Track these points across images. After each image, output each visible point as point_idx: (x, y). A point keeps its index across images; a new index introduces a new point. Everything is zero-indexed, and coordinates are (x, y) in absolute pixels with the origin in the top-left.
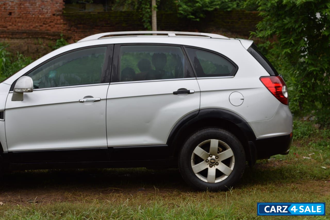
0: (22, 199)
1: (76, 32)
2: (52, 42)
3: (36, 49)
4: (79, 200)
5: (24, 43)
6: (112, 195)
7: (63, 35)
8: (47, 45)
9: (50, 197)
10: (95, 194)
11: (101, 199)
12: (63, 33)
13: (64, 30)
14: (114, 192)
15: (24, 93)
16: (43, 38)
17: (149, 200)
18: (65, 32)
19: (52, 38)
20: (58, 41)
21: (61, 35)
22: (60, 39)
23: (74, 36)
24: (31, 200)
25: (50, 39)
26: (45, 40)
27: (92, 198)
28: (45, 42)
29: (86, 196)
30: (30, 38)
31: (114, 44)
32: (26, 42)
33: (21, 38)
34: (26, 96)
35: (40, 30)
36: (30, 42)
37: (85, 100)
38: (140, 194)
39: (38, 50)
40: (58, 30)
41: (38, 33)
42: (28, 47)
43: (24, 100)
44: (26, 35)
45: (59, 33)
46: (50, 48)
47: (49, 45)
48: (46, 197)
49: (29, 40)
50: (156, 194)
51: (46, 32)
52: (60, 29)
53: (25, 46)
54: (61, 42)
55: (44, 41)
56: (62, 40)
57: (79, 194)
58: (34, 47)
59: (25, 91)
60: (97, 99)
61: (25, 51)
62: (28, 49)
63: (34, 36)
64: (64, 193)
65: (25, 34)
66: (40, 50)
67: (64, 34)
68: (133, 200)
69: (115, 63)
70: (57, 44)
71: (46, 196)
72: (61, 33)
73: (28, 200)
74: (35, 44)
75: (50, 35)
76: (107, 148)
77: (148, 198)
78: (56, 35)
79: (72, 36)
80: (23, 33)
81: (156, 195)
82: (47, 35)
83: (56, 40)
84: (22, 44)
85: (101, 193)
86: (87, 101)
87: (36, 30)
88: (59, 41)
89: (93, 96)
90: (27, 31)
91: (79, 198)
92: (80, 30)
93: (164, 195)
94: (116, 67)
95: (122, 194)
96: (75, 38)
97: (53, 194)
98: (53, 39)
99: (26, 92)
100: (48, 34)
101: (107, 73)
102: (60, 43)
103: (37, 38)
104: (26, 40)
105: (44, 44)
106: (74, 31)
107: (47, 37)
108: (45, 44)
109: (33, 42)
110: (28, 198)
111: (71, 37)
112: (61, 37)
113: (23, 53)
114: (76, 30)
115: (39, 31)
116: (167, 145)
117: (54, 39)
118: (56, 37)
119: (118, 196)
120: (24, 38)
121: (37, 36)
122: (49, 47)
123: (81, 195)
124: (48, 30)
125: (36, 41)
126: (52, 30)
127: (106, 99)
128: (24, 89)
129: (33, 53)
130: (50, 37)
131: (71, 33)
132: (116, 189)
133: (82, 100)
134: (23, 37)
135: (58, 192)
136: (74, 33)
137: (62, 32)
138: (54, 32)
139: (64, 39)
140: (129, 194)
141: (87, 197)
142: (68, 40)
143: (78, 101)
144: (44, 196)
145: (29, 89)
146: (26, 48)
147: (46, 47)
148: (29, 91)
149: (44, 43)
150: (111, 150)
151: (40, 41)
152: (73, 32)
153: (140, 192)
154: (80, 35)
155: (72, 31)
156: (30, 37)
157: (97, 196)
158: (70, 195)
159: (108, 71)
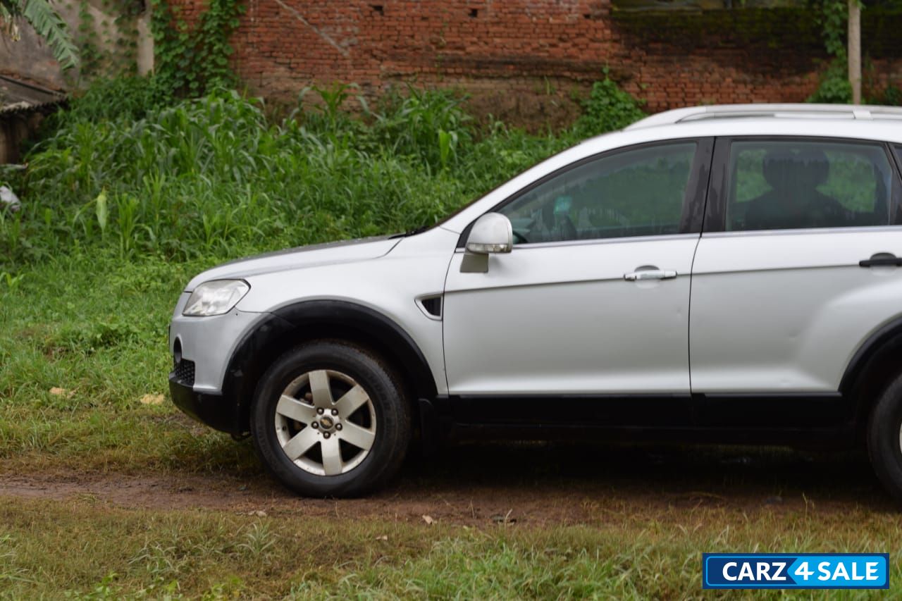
0: (479, 510)
1: (645, 63)
2: (581, 88)
3: (538, 107)
4: (614, 520)
5: (508, 90)
6: (699, 512)
7: (611, 71)
8: (567, 96)
9: (545, 509)
10: (656, 507)
11: (668, 522)
12: (609, 64)
13: (611, 58)
14: (702, 505)
15: (491, 255)
16: (558, 77)
17: (789, 528)
18: (614, 61)
19: (579, 78)
20: (596, 85)
21: (606, 70)
22: (601, 81)
23: (640, 72)
24: (498, 515)
25: (575, 81)
26: (563, 83)
27: (648, 517)
28: (563, 88)
29: (635, 510)
30: (525, 78)
31: (715, 138)
32: (512, 88)
33: (501, 77)
34: (496, 262)
35: (550, 57)
36: (525, 87)
37: (639, 274)
38: (767, 513)
39: (542, 109)
40: (598, 56)
41: (546, 63)
42: (518, 100)
43: (489, 272)
44: (514, 69)
45: (599, 64)
46: (573, 104)
47: (573, 97)
48: (535, 510)
49: (522, 81)
50: (808, 514)
51: (565, 60)
52: (604, 55)
53: (510, 98)
54: (604, 88)
55: (560, 85)
56: (607, 82)
57: (617, 506)
58: (534, 100)
59: (492, 250)
60: (668, 274)
61: (510, 110)
62: (518, 107)
63: (535, 72)
64: (581, 499)
65: (512, 67)
66: (548, 110)
67: (614, 68)
68: (747, 527)
69: (716, 184)
70: (594, 94)
71: (537, 506)
72: (605, 64)
73: (493, 513)
74: (537, 94)
75: (575, 71)
76: (690, 395)
77: (787, 525)
78: (593, 70)
79: (634, 73)
80: (506, 63)
81: (806, 516)
82: (568, 70)
83: (591, 82)
84: (503, 91)
85: (672, 504)
86: (644, 279)
87: (538, 57)
88: (599, 87)
89: (659, 267)
90: (517, 60)
91: (616, 515)
92: (655, 58)
93: (827, 517)
94: (718, 193)
95: (723, 510)
96: (641, 77)
97: (555, 502)
98: (582, 81)
99: (494, 252)
100: (570, 68)
101: (696, 209)
102: (601, 91)
103: (542, 78)
104: (513, 82)
105: (559, 92)
106: (640, 60)
107: (567, 74)
108: (561, 94)
109: (530, 88)
110: (492, 510)
111: (632, 75)
112: (604, 74)
113: (503, 116)
114: (643, 59)
115: (547, 60)
116: (839, 394)
117: (587, 80)
118: (592, 76)
119: (713, 516)
120: (509, 78)
121: (541, 73)
122: (572, 100)
123: (621, 507)
124: (570, 57)
125: (538, 85)
126: (581, 56)
127: (691, 275)
128: (491, 245)
129: (532, 117)
130: (575, 74)
131: (631, 66)
132: (710, 495)
133: (632, 276)
134: (506, 75)
135: (567, 498)
136: (639, 64)
137: (607, 61)
138: (586, 63)
139: (611, 80)
140: (740, 511)
141: (637, 514)
142: (623, 83)
143: (622, 276)
144: (532, 506)
145: (502, 246)
146: (513, 103)
147: (566, 100)
148: (502, 251)
149: (560, 90)
150: (698, 401)
151: (550, 85)
152: (636, 61)
153: (767, 506)
154: (654, 70)
155: (634, 58)
156: (525, 73)
157: (660, 513)
158: (595, 506)
159: (697, 204)
